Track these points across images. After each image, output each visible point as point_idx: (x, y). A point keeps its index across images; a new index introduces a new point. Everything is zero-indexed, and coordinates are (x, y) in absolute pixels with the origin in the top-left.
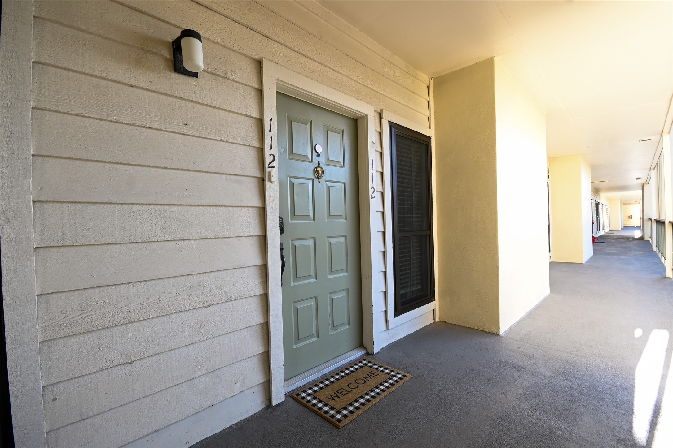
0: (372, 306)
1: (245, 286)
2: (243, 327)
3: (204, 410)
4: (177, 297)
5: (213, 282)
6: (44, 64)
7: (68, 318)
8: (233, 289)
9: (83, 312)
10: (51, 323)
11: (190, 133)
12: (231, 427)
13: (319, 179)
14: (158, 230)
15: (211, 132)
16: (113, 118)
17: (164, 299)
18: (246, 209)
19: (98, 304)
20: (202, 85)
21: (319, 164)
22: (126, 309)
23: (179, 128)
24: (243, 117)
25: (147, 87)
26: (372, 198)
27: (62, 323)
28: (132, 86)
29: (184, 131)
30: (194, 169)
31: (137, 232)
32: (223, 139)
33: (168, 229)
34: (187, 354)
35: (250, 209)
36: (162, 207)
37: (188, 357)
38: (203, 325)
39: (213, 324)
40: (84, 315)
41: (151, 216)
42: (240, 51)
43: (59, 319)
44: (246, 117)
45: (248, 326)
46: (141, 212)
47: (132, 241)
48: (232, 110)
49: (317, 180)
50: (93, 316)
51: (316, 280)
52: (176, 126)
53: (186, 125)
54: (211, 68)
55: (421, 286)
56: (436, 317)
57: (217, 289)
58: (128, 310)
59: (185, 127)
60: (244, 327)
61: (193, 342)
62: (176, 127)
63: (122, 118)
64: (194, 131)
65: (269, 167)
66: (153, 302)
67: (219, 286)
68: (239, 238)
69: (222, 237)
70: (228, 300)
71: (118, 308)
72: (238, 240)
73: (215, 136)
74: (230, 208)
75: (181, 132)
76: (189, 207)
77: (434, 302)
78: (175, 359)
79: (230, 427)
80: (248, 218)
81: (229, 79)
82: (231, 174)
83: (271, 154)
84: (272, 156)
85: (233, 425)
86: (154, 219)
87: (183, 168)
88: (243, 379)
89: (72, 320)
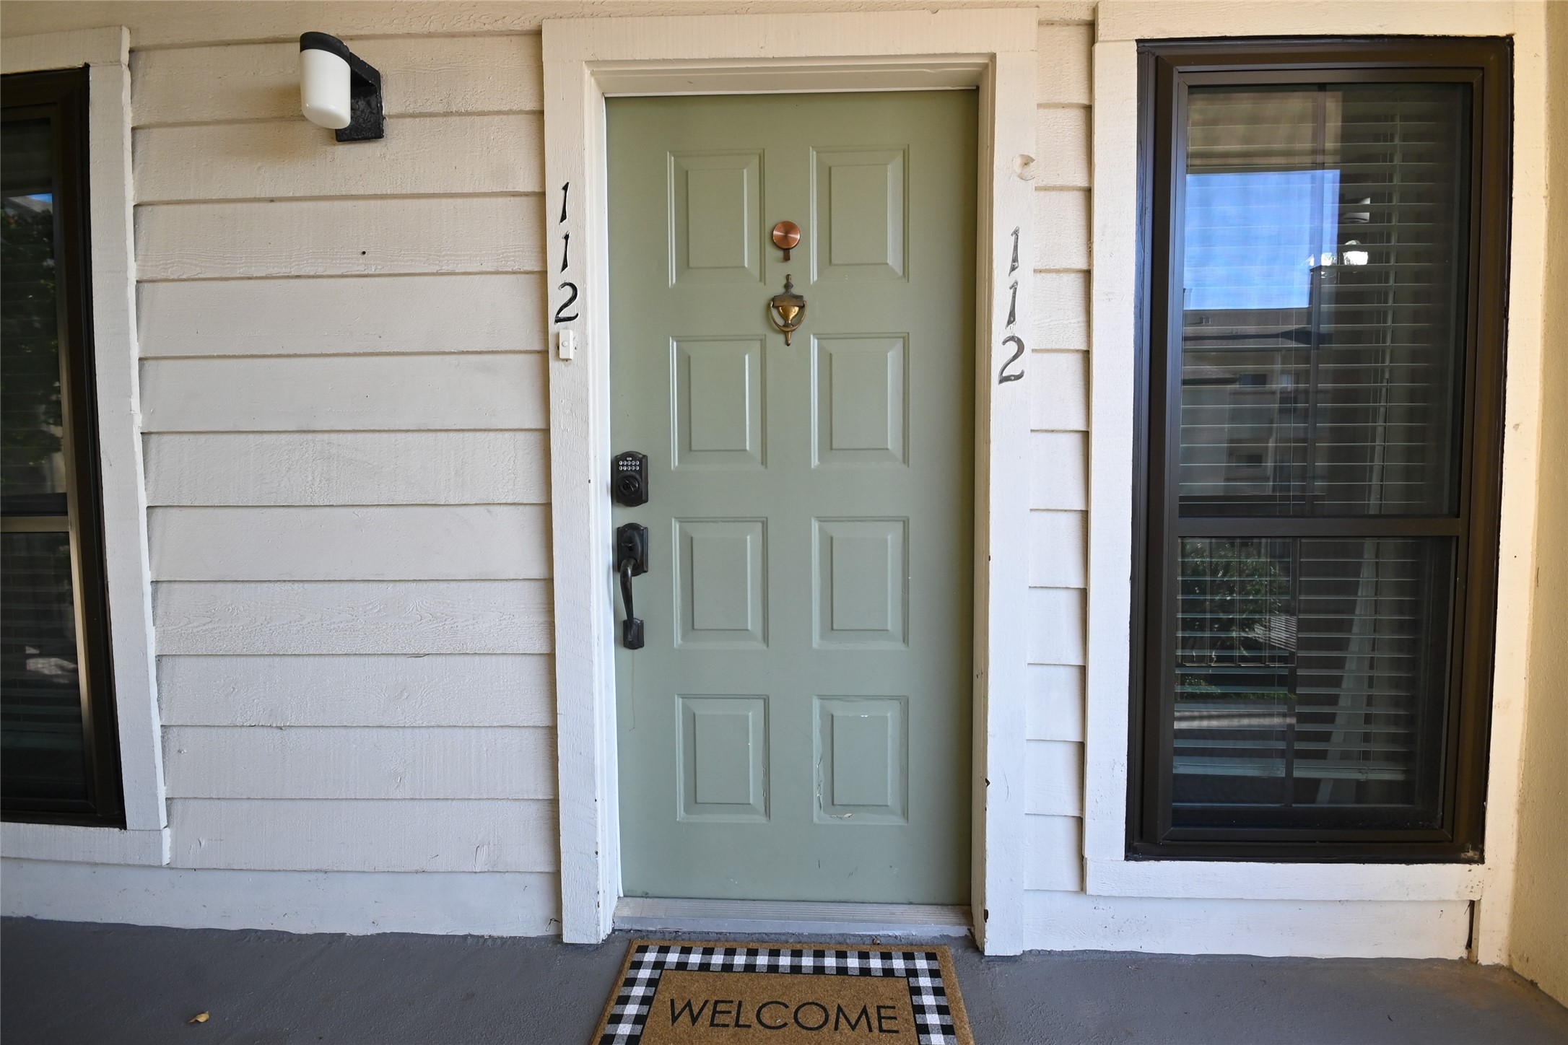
0: (987, 781)
1: (501, 625)
2: (495, 724)
3: (404, 872)
4: (351, 623)
5: (428, 605)
6: (153, 205)
7: (190, 625)
8: (471, 627)
9: (209, 620)
10: (170, 628)
11: (372, 271)
12: (465, 937)
13: (786, 333)
14: (316, 484)
15: (418, 258)
16: (239, 271)
17: (329, 623)
18: (507, 435)
19: (230, 611)
20: (397, 153)
21: (788, 286)
22: (268, 629)
23: (349, 263)
24: (500, 200)
25: (291, 194)
26: (1003, 380)
27: (183, 632)
28: (272, 201)
29: (359, 268)
30: (378, 351)
31: (282, 486)
32: (445, 269)
33: (334, 481)
34: (378, 745)
35: (520, 436)
36: (326, 436)
37: (378, 751)
38: (406, 695)
39: (426, 696)
40: (210, 626)
41: (307, 455)
42: (487, 27)
43: (180, 625)
44: (509, 199)
45: (507, 724)
46: (291, 447)
47: (272, 504)
48: (465, 192)
49: (781, 338)
50: (222, 630)
51: (768, 646)
52: (345, 261)
53: (364, 253)
54: (415, 102)
55: (1405, 772)
56: (1477, 939)
57: (435, 622)
58: (271, 632)
59: (362, 259)
60: (498, 724)
61: (384, 724)
62: (343, 264)
63: (253, 268)
64: (379, 265)
65: (558, 320)
66: (311, 624)
67: (439, 614)
68: (492, 508)
69: (442, 503)
70: (456, 652)
71: (257, 624)
72: (489, 511)
73: (426, 265)
74: (467, 434)
75: (353, 273)
76: (377, 435)
77: (1467, 866)
78: (354, 746)
79: (462, 937)
80: (512, 459)
81: (459, 114)
82: (463, 353)
83: (566, 284)
84: (567, 287)
85: (470, 935)
86: (311, 460)
87: (357, 351)
88: (496, 843)
89: (195, 631)
